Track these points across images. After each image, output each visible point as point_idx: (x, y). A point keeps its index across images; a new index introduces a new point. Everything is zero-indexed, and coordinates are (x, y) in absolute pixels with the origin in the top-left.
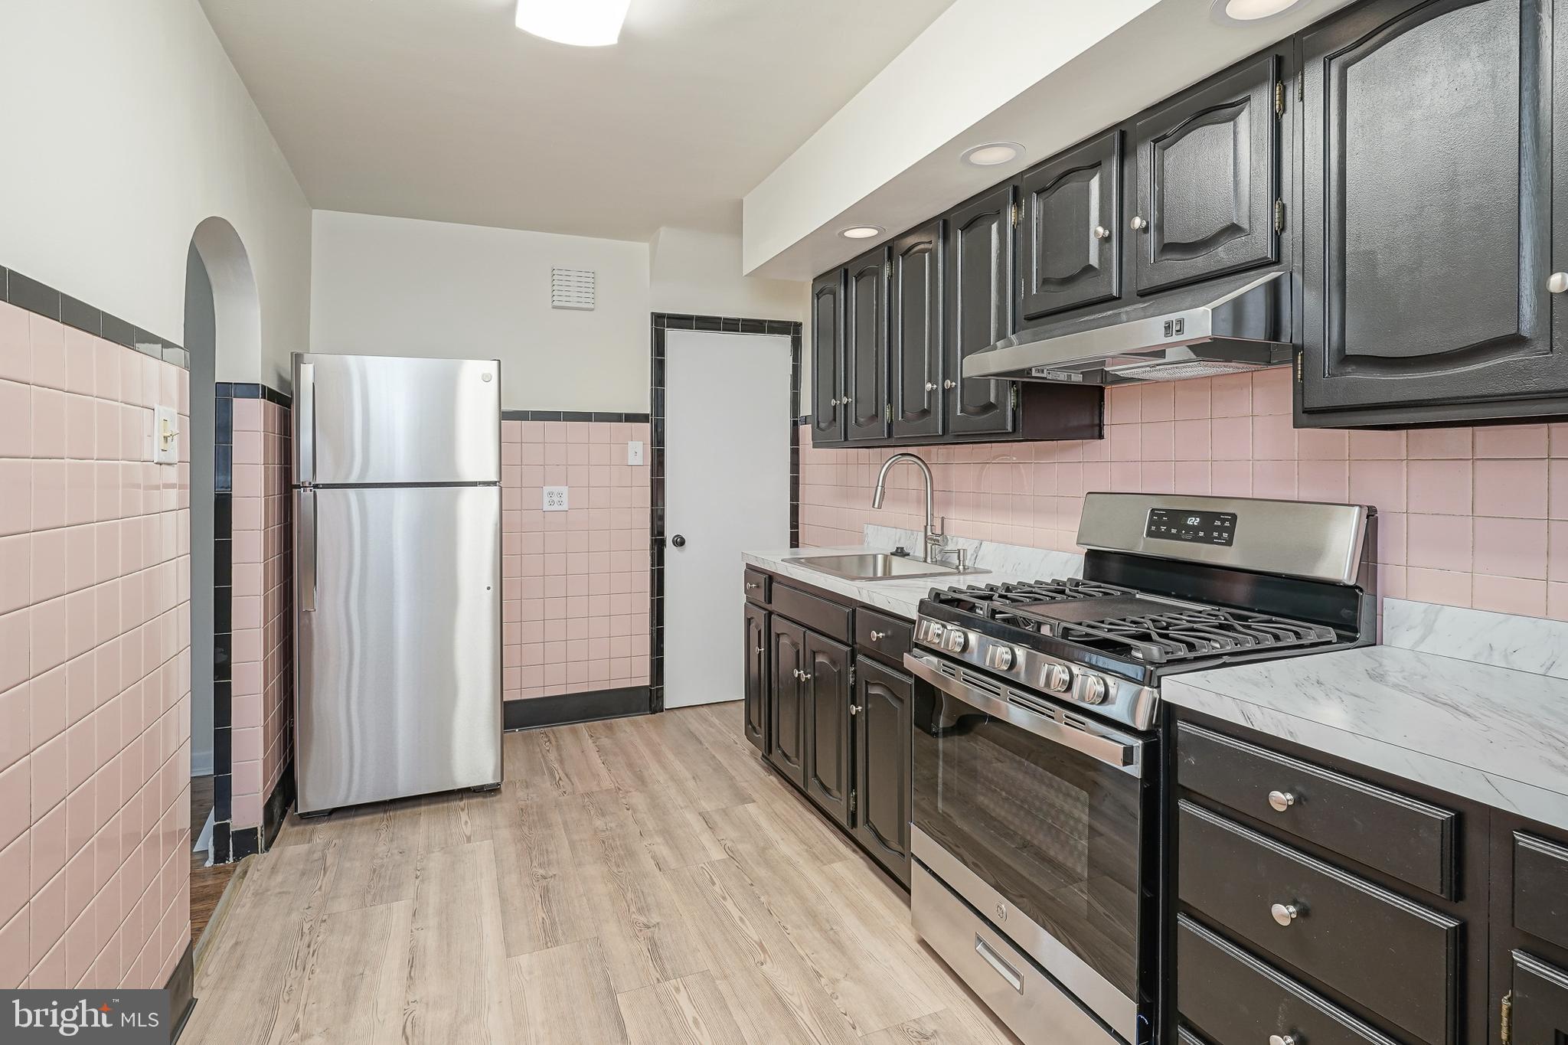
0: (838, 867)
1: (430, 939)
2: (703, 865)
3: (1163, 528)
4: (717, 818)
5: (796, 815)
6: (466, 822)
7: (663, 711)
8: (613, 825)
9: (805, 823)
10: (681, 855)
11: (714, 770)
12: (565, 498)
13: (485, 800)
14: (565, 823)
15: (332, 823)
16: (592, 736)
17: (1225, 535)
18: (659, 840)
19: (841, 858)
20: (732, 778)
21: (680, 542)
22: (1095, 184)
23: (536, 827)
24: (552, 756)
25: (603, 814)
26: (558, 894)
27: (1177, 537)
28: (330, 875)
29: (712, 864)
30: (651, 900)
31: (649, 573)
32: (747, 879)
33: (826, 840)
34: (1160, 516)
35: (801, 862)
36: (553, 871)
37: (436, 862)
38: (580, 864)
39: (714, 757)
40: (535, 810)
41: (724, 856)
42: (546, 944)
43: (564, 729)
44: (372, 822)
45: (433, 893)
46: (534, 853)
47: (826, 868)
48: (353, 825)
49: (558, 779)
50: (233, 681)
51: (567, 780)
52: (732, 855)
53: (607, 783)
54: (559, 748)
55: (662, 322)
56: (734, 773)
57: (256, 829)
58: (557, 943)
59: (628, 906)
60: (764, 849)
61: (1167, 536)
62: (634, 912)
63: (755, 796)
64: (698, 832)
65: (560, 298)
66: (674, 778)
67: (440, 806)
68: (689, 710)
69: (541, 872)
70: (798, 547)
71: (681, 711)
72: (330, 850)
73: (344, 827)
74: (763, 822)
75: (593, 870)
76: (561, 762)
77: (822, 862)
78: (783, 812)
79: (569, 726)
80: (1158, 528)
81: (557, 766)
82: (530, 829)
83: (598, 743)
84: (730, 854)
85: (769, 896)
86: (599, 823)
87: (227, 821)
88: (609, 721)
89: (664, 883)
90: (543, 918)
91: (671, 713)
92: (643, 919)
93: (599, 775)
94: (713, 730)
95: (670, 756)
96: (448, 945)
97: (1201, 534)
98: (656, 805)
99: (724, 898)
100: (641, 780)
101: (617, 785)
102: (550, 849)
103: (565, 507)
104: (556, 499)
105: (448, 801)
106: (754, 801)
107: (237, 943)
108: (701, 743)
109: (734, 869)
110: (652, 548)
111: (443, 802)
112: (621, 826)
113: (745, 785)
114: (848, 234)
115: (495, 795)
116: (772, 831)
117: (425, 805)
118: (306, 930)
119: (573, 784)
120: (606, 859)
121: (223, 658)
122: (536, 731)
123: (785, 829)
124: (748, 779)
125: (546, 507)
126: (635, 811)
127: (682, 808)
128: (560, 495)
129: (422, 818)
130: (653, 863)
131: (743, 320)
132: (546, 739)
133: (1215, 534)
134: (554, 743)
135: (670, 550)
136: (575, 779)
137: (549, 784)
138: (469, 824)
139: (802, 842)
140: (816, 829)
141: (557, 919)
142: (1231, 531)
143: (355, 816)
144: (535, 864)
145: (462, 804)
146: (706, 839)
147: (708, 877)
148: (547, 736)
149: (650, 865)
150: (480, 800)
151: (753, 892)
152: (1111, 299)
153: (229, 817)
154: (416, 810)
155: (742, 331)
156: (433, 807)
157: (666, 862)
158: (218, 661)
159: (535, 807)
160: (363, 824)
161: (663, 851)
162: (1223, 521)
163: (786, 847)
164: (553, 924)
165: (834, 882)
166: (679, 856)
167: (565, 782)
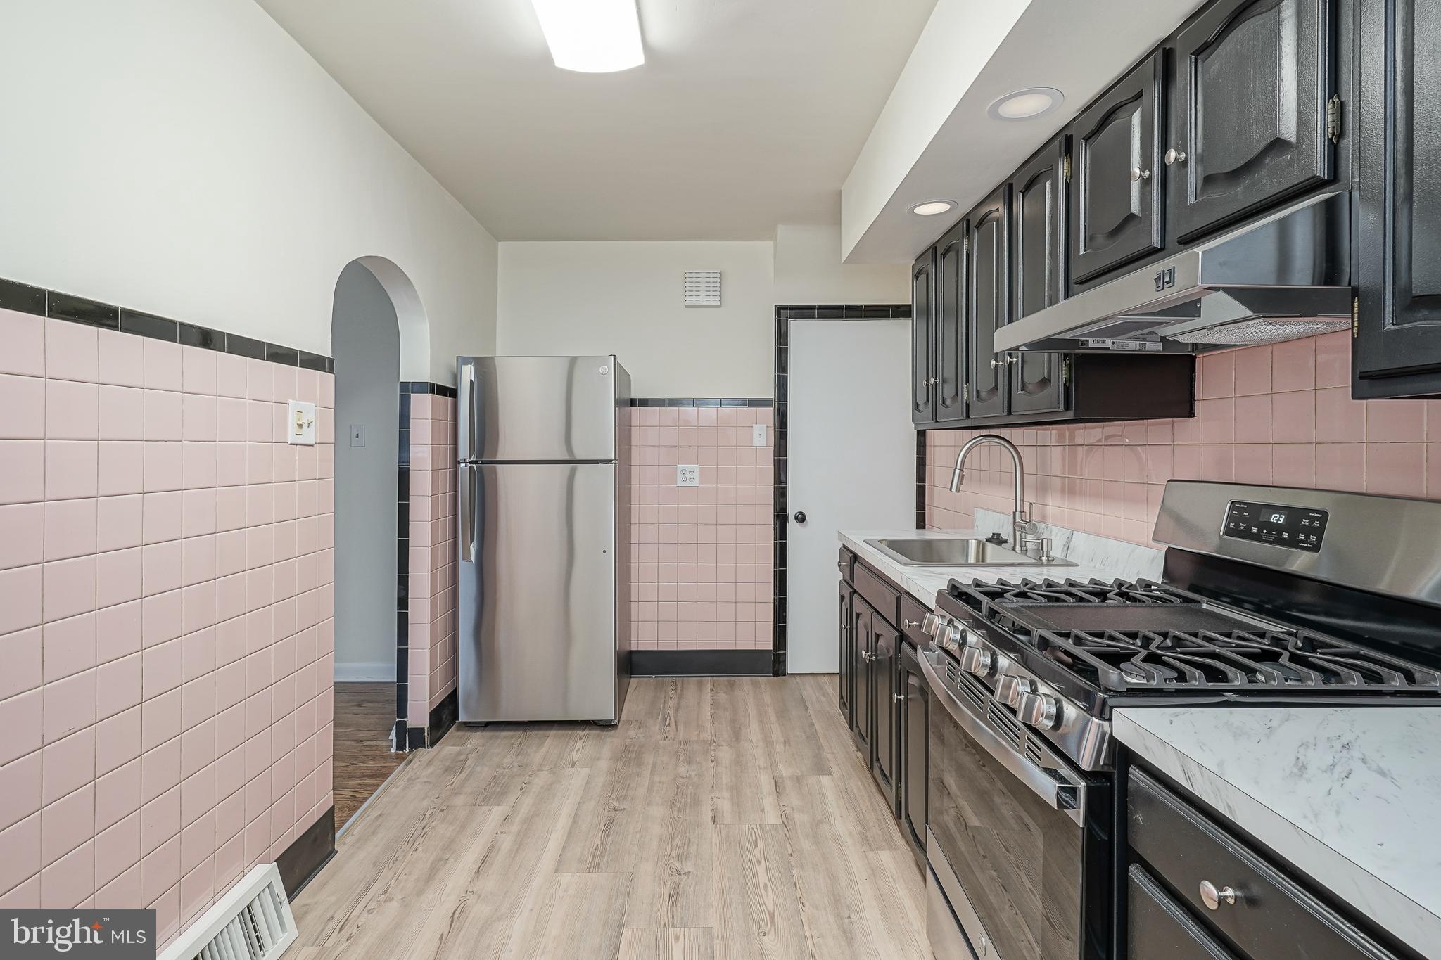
0: (885, 857)
1: (506, 842)
2: (754, 827)
3: (1243, 526)
4: (788, 784)
5: (866, 796)
6: (579, 750)
7: (785, 675)
8: (693, 774)
9: (872, 805)
10: (739, 813)
11: (807, 737)
12: (696, 475)
13: (602, 733)
14: (654, 765)
15: (484, 733)
16: (713, 690)
17: (1313, 538)
18: (726, 794)
19: (892, 846)
20: (820, 748)
21: (801, 518)
22: (1136, 119)
23: (629, 764)
24: (672, 704)
25: (689, 762)
26: (620, 826)
27: (1257, 537)
28: (464, 775)
29: (763, 827)
30: (693, 849)
31: (773, 545)
32: (789, 848)
33: (884, 826)
34: (1241, 510)
35: (849, 843)
36: (625, 805)
37: (540, 781)
38: (649, 804)
39: (813, 725)
40: (636, 749)
41: (779, 822)
42: (590, 868)
43: (693, 680)
44: (512, 737)
45: (527, 804)
46: (618, 786)
47: (871, 854)
48: (497, 737)
49: (667, 724)
50: (410, 611)
51: (674, 726)
52: (786, 822)
53: (705, 735)
54: (680, 698)
55: (784, 314)
56: (824, 743)
57: (424, 728)
58: (598, 869)
59: (671, 851)
60: (819, 823)
61: (1246, 535)
62: (673, 857)
63: (835, 769)
64: (765, 793)
65: (691, 298)
66: (768, 742)
67: (566, 732)
68: (810, 677)
69: (616, 804)
70: (924, 528)
71: (802, 677)
72: (473, 755)
73: (491, 738)
74: (831, 798)
75: (658, 811)
76: (677, 709)
77: (870, 846)
78: (856, 791)
79: (698, 678)
80: (1237, 526)
81: (671, 712)
82: (624, 764)
83: (714, 698)
84: (785, 821)
85: (802, 868)
86: (682, 770)
87: (405, 719)
88: (733, 678)
89: (712, 835)
90: (598, 846)
91: (792, 678)
92: (678, 865)
93: (702, 726)
94: (823, 699)
95: (773, 718)
96: (517, 850)
97: (1285, 535)
98: (739, 762)
99: (759, 862)
100: (737, 736)
101: (713, 737)
102: (631, 786)
103: (696, 483)
104: (688, 476)
105: (573, 729)
106: (831, 774)
107: (380, 815)
108: (807, 710)
109: (781, 836)
110: (775, 523)
111: (570, 730)
112: (699, 775)
113: (829, 756)
114: (919, 210)
115: (611, 731)
116: (834, 805)
117: (556, 729)
118: (427, 815)
119: (677, 731)
120: (673, 803)
121: (403, 593)
122: (668, 679)
123: (849, 807)
124: (835, 751)
125: (680, 483)
126: (718, 764)
127: (760, 769)
128: (692, 472)
129: (548, 740)
130: (710, 814)
131: (866, 306)
132: (674, 688)
133: (1302, 536)
134: (679, 691)
135: (792, 525)
136: (681, 727)
137: (658, 727)
138: (580, 752)
139: (860, 823)
140: (879, 813)
141: (608, 848)
142: (1320, 533)
143: (503, 730)
144: (614, 796)
145: (582, 733)
146: (769, 802)
147: (754, 838)
148: (676, 685)
149: (707, 816)
150: (598, 732)
151: (789, 862)
152: (1154, 251)
153: (406, 717)
154: (547, 732)
155: (864, 317)
156: (560, 732)
157: (723, 816)
158: (400, 596)
159: (637, 746)
160: (505, 737)
161: (725, 806)
162: (1312, 520)
163: (842, 825)
164: (603, 852)
165: (873, 870)
166: (737, 814)
167: (671, 729)
